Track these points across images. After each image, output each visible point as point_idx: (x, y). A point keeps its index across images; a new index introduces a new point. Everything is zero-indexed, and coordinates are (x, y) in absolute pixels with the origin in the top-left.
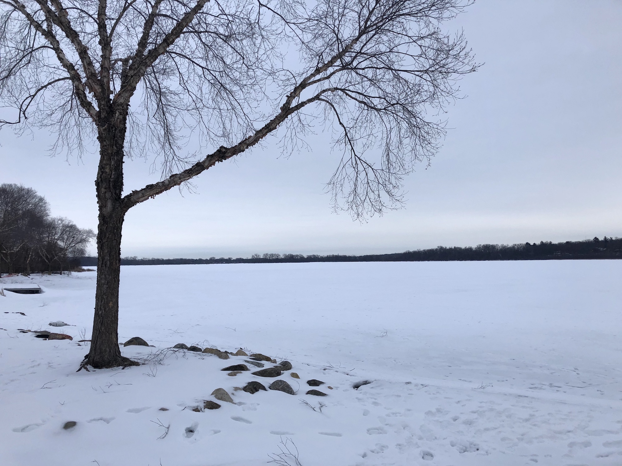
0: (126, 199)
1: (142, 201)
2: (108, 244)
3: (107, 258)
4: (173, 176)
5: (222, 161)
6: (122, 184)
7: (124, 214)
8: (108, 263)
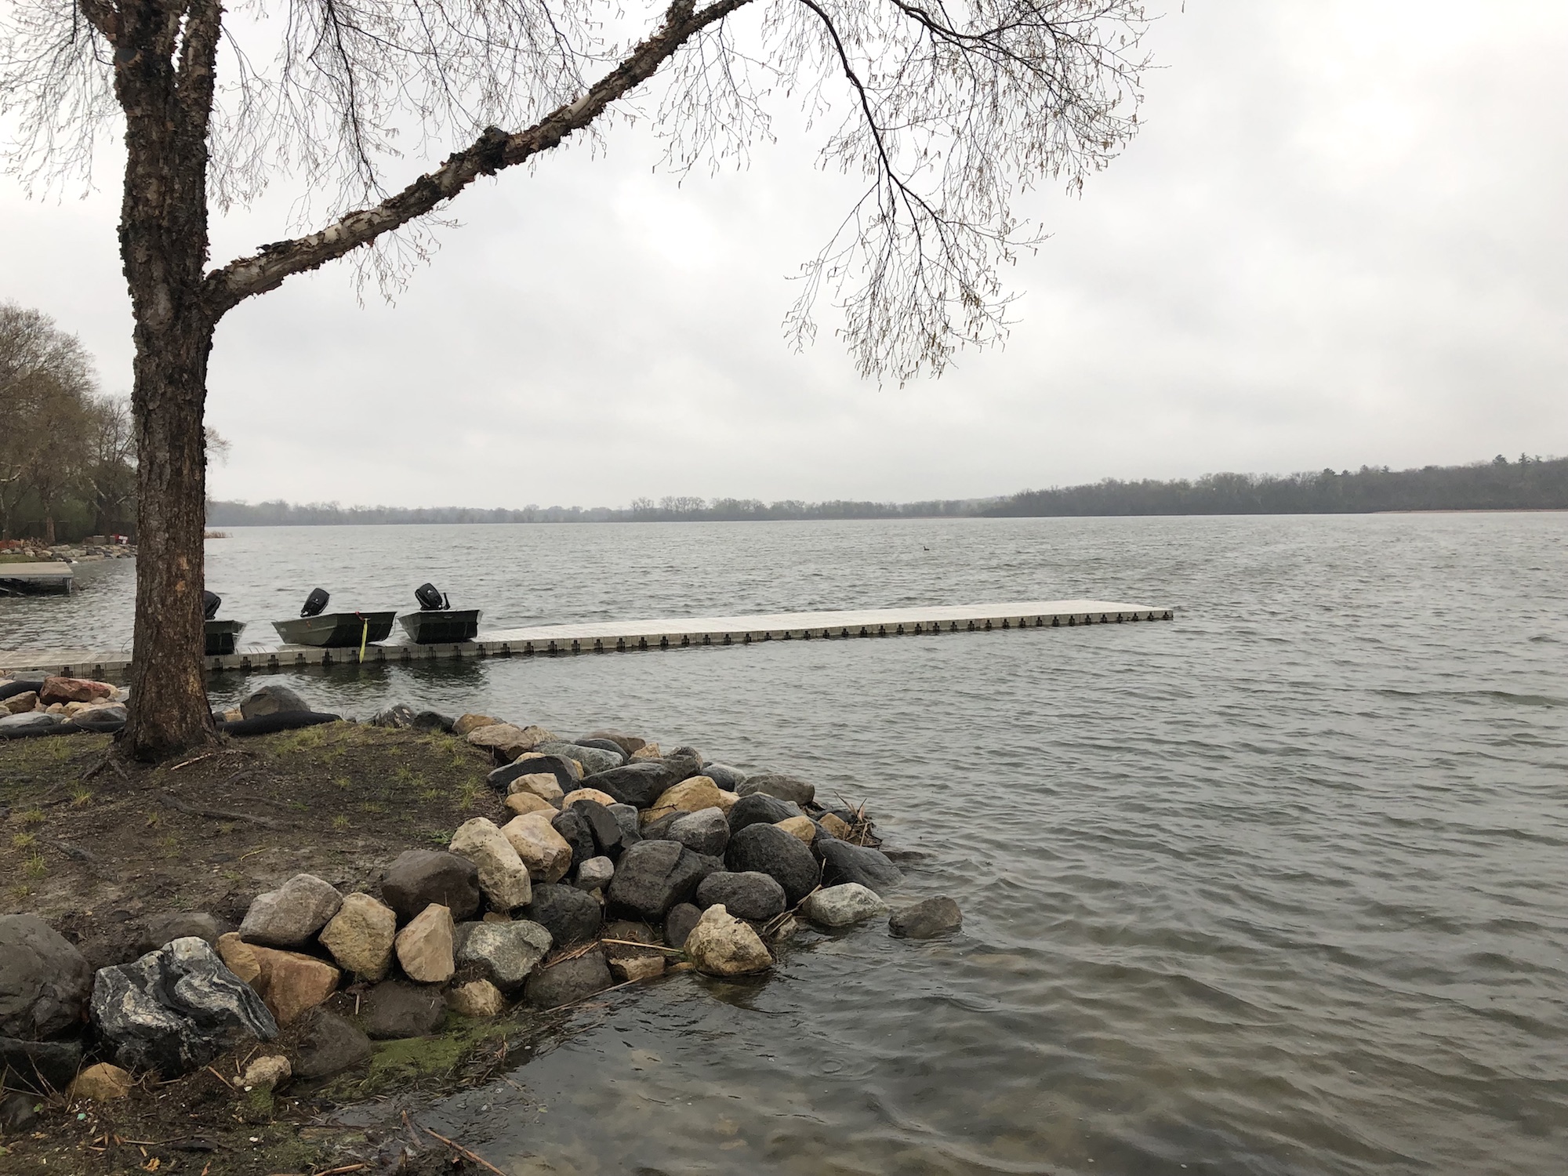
0: (213, 283)
1: (262, 290)
2: (163, 417)
3: (163, 455)
4: (350, 216)
5: (494, 174)
6: (205, 241)
7: (212, 330)
8: (168, 470)
